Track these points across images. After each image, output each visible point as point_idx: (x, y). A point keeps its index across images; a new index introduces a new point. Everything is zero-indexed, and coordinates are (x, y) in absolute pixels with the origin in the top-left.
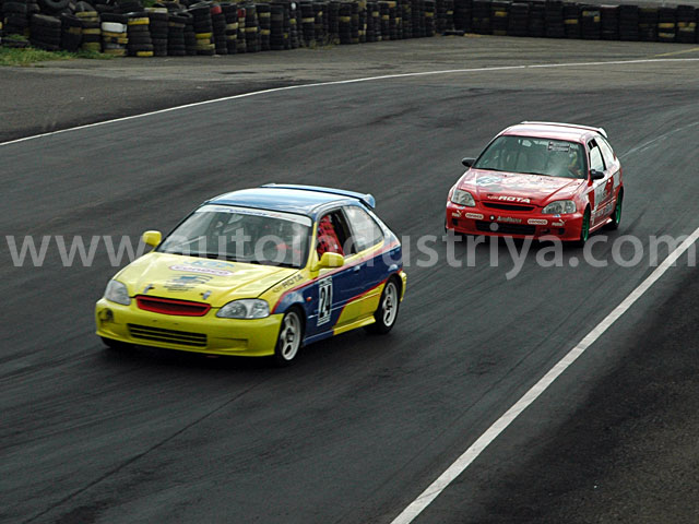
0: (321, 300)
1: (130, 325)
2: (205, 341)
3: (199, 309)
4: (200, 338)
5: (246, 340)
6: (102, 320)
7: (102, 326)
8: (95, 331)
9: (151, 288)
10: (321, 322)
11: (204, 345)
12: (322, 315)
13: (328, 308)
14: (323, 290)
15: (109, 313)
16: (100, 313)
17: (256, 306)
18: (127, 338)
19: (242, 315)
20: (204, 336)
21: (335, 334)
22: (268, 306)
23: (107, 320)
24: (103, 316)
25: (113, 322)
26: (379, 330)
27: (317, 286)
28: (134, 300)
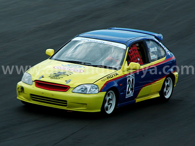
0: (128, 86)
1: (31, 95)
2: (66, 104)
3: (64, 88)
4: (64, 102)
5: (86, 104)
6: (19, 92)
7: (20, 94)
8: (17, 97)
9: (43, 77)
10: (127, 96)
11: (66, 106)
12: (128, 92)
13: (132, 89)
14: (129, 80)
15: (22, 88)
16: (18, 88)
17: (92, 88)
18: (30, 101)
19: (85, 92)
20: (66, 101)
21: (136, 102)
22: (98, 88)
23: (21, 91)
24: (20, 90)
25: (24, 93)
26: (161, 100)
27: (126, 79)
28: (34, 82)
